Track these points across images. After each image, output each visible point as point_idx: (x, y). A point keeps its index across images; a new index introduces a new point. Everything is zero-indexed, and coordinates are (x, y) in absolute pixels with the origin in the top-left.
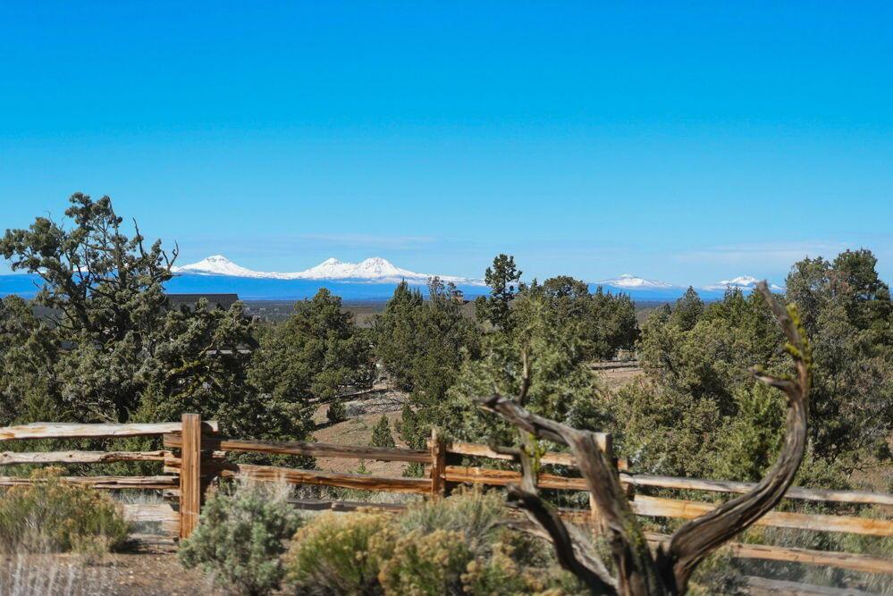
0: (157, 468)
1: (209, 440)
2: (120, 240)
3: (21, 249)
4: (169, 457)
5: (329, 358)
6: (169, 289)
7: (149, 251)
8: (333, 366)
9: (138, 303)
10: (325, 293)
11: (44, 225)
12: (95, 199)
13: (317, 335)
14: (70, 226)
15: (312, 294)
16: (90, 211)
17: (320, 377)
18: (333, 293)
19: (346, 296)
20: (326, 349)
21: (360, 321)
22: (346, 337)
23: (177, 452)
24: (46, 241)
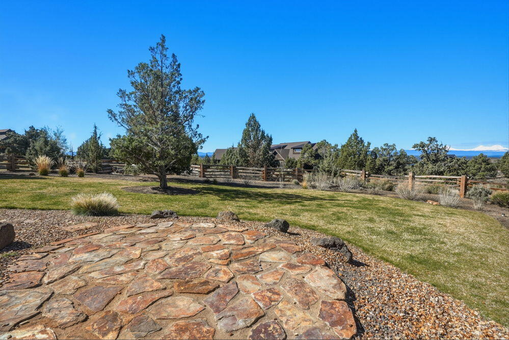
0: (456, 183)
1: (467, 180)
2: (437, 145)
3: (417, 147)
4: (458, 182)
5: (482, 169)
6: (448, 153)
7: (444, 147)
8: (484, 171)
9: (442, 157)
10: (482, 154)
11: (422, 143)
12: (433, 137)
13: (479, 164)
14: (428, 143)
15: (478, 155)
16: (432, 140)
17: (479, 174)
18: (484, 154)
19: (488, 155)
20: (481, 167)
21: (492, 161)
22: (488, 164)
23: (460, 181)
24: (422, 145)
